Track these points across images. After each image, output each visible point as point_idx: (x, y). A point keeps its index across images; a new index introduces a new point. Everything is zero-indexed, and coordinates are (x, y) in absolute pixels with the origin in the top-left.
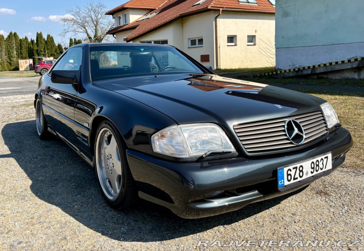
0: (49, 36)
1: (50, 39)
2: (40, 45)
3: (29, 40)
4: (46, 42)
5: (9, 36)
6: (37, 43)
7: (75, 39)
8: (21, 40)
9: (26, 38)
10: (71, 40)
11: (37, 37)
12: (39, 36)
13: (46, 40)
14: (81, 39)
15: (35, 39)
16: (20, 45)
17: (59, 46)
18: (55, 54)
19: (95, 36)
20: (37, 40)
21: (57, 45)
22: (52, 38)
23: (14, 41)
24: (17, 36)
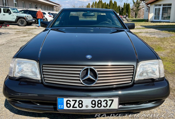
0: (115, 2)
1: (115, 3)
2: (111, 6)
3: (107, 4)
4: (113, 5)
5: (99, 2)
6: (109, 5)
7: (127, 3)
8: (103, 4)
9: (105, 3)
10: (125, 4)
11: (110, 2)
12: (111, 2)
13: (113, 4)
14: (130, 3)
15: (109, 3)
16: (103, 6)
17: (119, 6)
18: (117, 10)
19: (137, 2)
20: (110, 4)
21: (118, 6)
22: (116, 3)
23: (100, 5)
24: (102, 2)
